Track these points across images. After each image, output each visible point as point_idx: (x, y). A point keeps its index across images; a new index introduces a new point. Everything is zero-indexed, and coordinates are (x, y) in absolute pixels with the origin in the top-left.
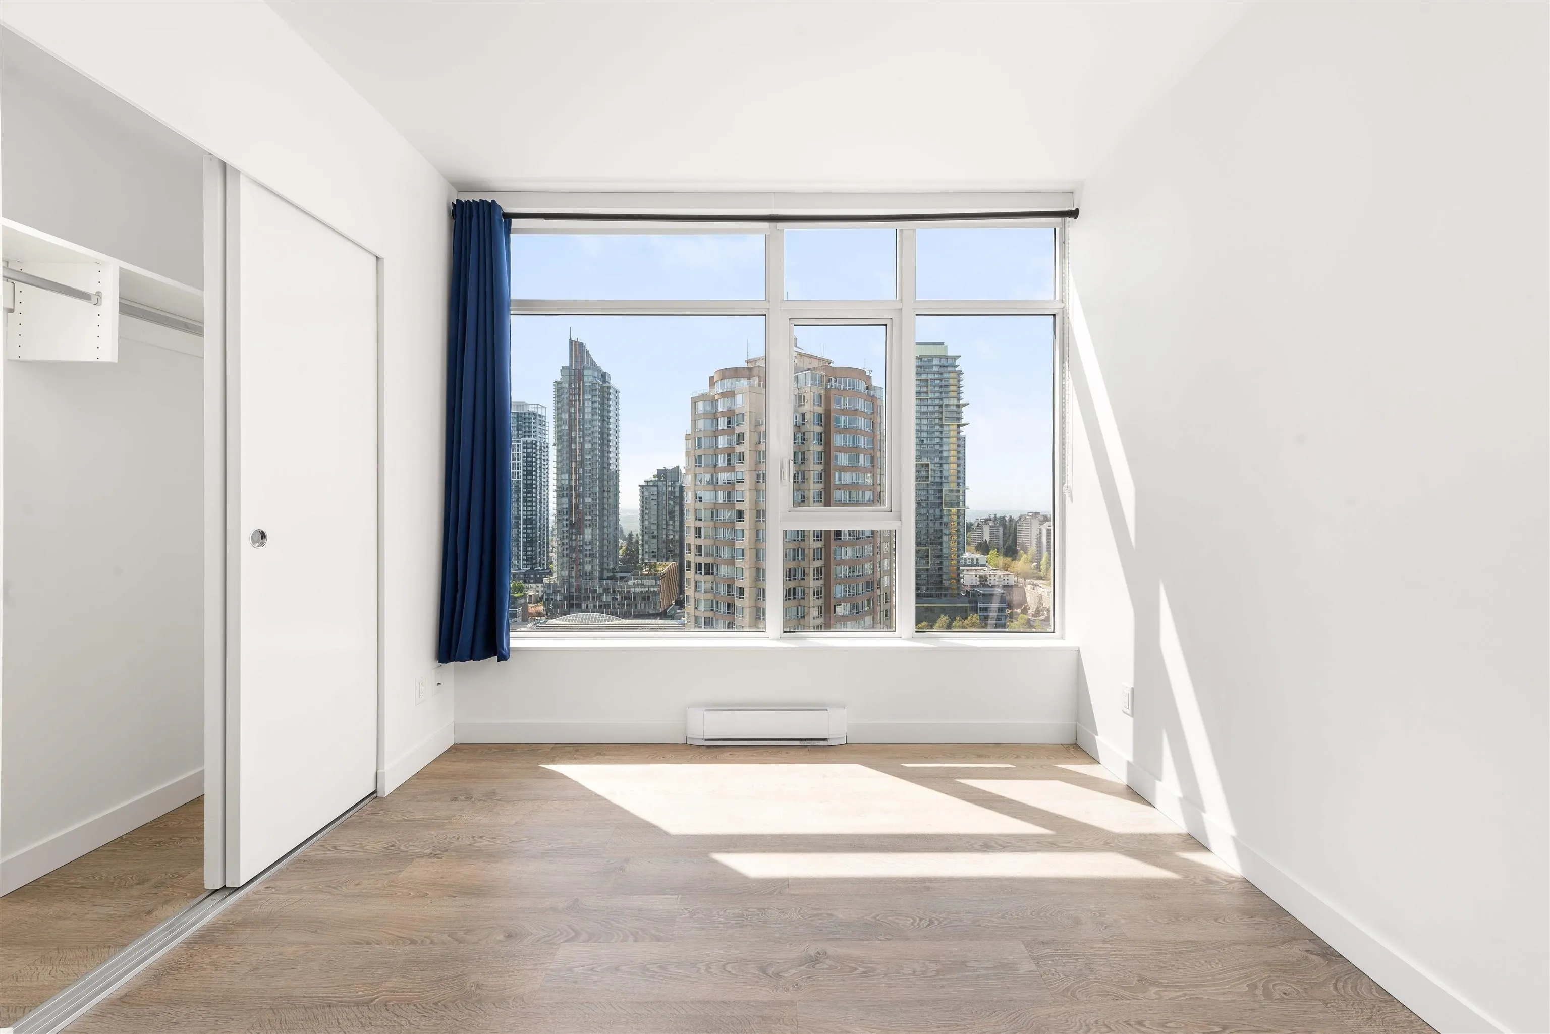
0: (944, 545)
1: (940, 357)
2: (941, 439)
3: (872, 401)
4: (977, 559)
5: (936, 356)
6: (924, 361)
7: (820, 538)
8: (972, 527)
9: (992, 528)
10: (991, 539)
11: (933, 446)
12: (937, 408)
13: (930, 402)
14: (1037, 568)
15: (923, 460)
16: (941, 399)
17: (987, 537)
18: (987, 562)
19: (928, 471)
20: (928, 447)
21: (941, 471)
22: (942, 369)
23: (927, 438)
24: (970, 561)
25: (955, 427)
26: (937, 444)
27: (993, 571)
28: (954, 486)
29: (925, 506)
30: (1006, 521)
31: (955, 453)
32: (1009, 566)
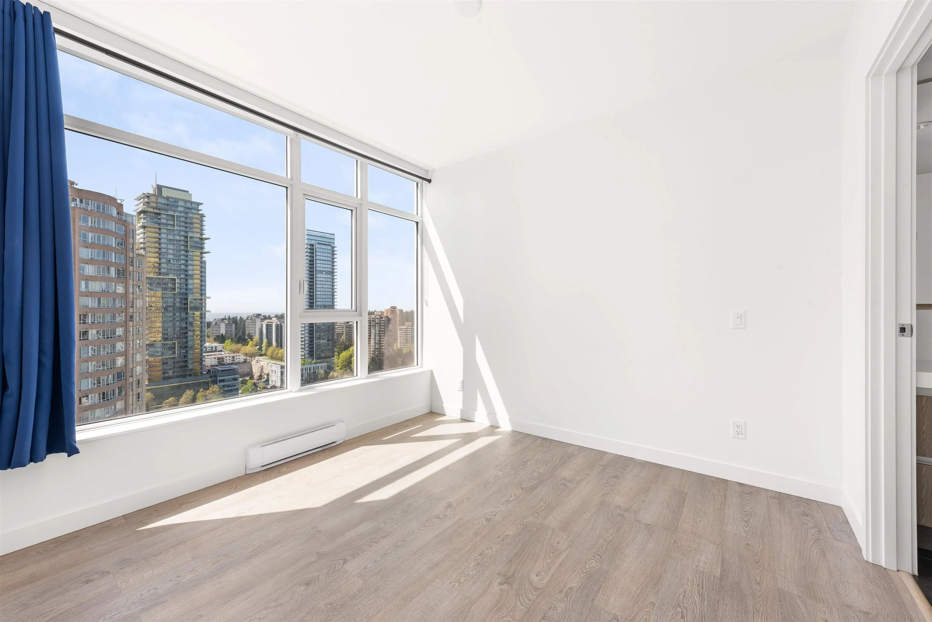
0: (189, 339)
1: (186, 201)
2: (187, 261)
3: (124, 225)
4: (216, 347)
5: (182, 200)
6: (171, 201)
8: (211, 325)
9: (227, 325)
10: (226, 332)
11: (179, 265)
12: (182, 238)
13: (176, 232)
14: (260, 349)
15: (170, 276)
16: (186, 232)
17: (223, 331)
18: (223, 348)
19: (175, 284)
20: (174, 266)
21: (187, 285)
22: (187, 210)
23: (174, 260)
24: (210, 348)
25: (198, 254)
26: (183, 264)
27: (229, 354)
28: (198, 296)
29: (171, 310)
30: (237, 320)
31: (198, 272)
32: (240, 350)
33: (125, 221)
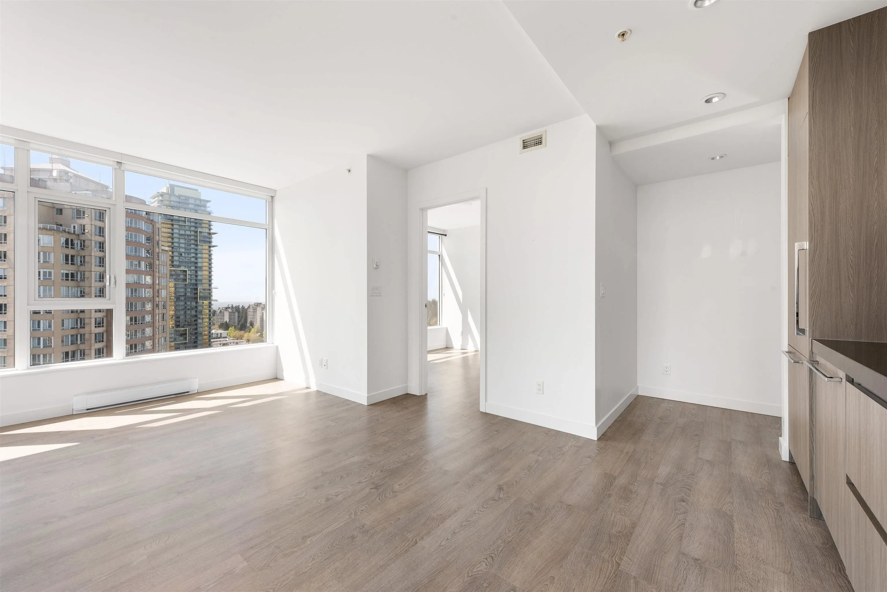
0: (199, 325)
1: (196, 199)
2: (196, 254)
3: (151, 224)
4: (221, 334)
5: (192, 198)
6: (182, 199)
7: (101, 325)
8: (216, 313)
9: (230, 313)
10: (230, 320)
11: (190, 258)
12: (193, 233)
13: (187, 228)
14: (261, 336)
15: (181, 268)
16: (196, 227)
17: (226, 319)
18: (227, 335)
19: (186, 275)
20: (185, 259)
21: (196, 276)
22: (197, 208)
23: (185, 253)
24: (216, 335)
25: (207, 247)
26: (193, 257)
27: (232, 340)
28: (206, 286)
29: (183, 299)
30: (239, 309)
31: (207, 264)
32: (243, 336)
33: (152, 220)
